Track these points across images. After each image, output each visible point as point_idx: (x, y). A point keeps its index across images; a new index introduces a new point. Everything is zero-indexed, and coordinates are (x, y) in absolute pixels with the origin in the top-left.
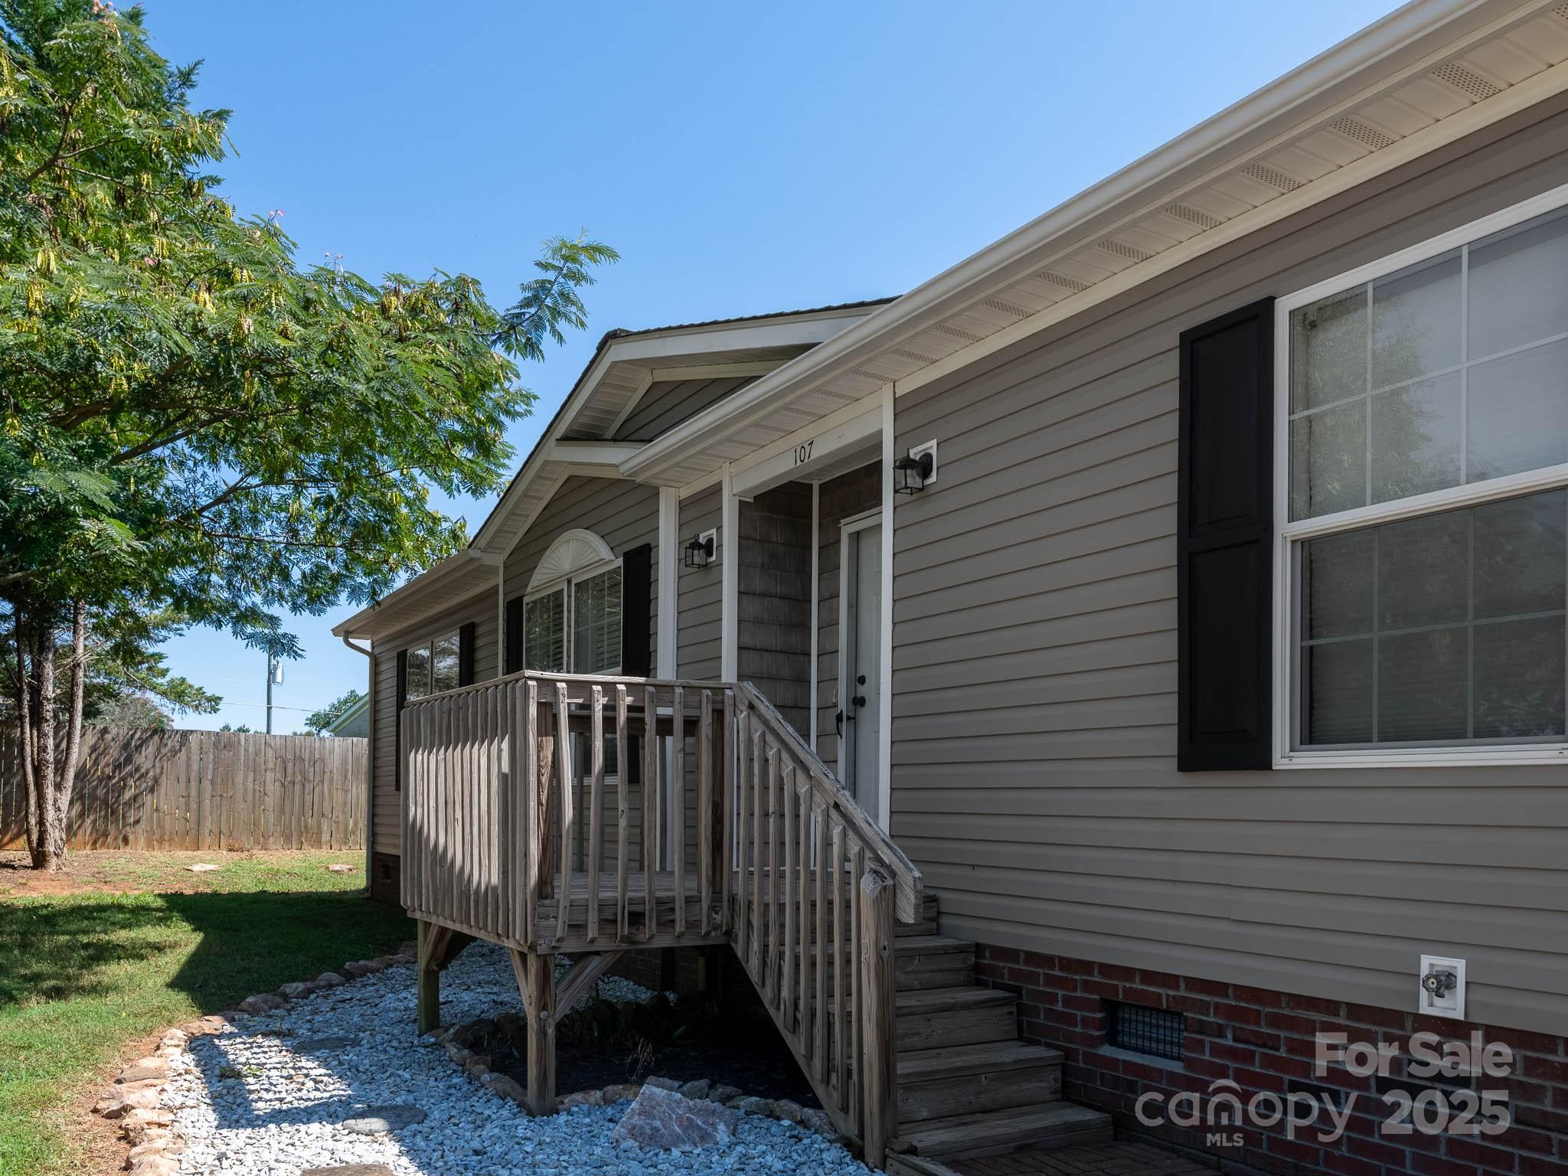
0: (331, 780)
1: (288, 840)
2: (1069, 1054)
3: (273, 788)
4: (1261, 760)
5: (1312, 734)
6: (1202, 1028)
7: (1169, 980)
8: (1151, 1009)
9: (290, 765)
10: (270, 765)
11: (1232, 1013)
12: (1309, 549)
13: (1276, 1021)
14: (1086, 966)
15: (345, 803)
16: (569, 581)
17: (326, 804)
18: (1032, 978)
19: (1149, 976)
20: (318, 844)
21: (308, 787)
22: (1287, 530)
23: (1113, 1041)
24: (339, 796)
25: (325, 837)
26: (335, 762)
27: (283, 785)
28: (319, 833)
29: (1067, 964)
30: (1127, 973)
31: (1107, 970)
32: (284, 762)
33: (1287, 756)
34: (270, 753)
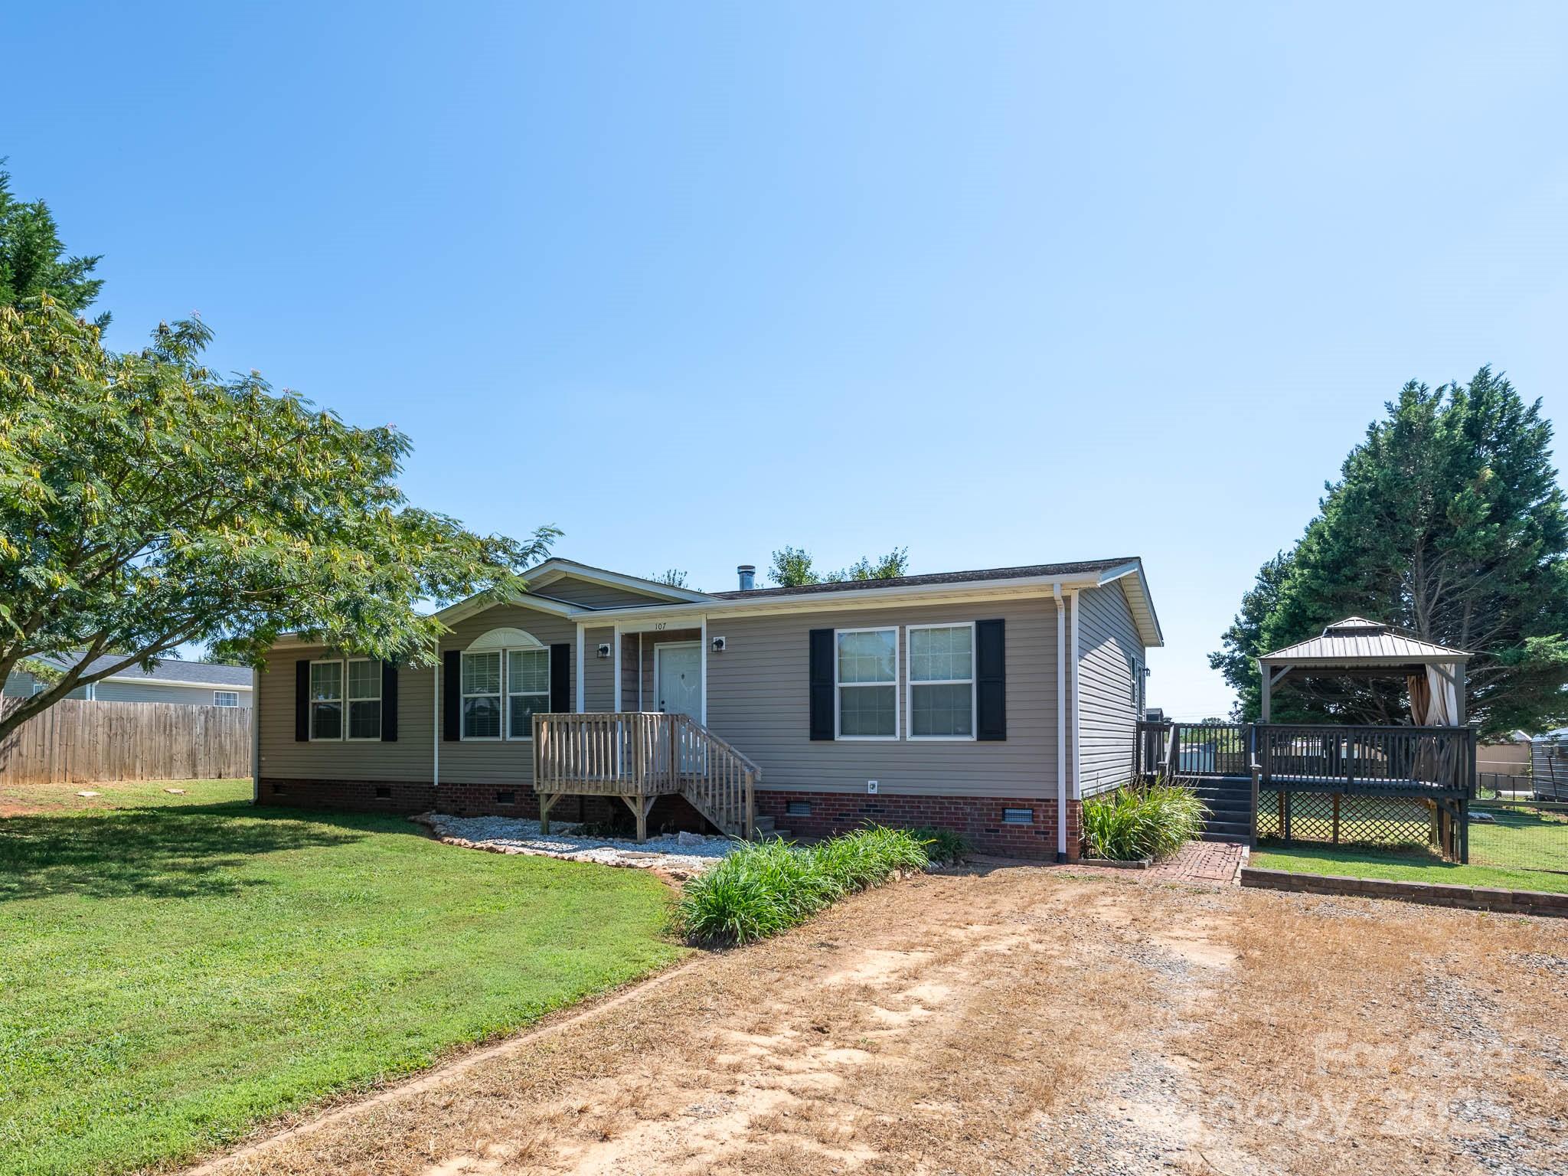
0: (142, 732)
1: (112, 774)
2: (777, 817)
3: (102, 738)
4: (832, 739)
5: (842, 733)
6: (816, 804)
7: (807, 793)
8: (800, 801)
9: (114, 722)
10: (101, 723)
11: (824, 799)
12: (842, 689)
13: (835, 800)
14: (781, 793)
15: (151, 748)
16: (504, 650)
17: (138, 749)
18: (763, 798)
19: (800, 793)
20: (133, 776)
21: (126, 737)
22: (837, 685)
23: (788, 812)
24: (147, 743)
25: (138, 771)
26: (144, 720)
27: (109, 736)
28: (134, 769)
29: (775, 793)
30: (795, 793)
31: (787, 793)
32: (110, 720)
33: (838, 737)
34: (100, 714)
